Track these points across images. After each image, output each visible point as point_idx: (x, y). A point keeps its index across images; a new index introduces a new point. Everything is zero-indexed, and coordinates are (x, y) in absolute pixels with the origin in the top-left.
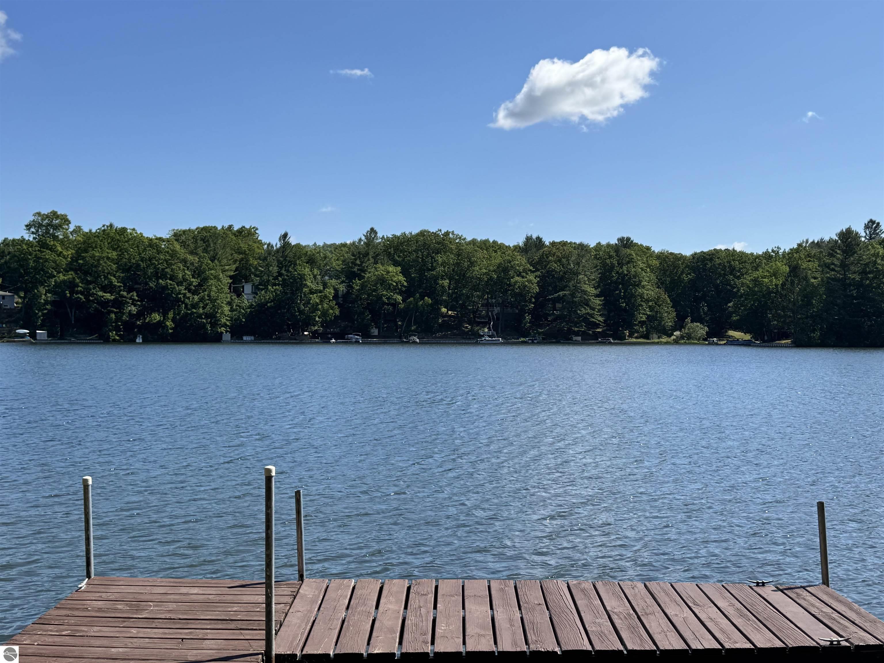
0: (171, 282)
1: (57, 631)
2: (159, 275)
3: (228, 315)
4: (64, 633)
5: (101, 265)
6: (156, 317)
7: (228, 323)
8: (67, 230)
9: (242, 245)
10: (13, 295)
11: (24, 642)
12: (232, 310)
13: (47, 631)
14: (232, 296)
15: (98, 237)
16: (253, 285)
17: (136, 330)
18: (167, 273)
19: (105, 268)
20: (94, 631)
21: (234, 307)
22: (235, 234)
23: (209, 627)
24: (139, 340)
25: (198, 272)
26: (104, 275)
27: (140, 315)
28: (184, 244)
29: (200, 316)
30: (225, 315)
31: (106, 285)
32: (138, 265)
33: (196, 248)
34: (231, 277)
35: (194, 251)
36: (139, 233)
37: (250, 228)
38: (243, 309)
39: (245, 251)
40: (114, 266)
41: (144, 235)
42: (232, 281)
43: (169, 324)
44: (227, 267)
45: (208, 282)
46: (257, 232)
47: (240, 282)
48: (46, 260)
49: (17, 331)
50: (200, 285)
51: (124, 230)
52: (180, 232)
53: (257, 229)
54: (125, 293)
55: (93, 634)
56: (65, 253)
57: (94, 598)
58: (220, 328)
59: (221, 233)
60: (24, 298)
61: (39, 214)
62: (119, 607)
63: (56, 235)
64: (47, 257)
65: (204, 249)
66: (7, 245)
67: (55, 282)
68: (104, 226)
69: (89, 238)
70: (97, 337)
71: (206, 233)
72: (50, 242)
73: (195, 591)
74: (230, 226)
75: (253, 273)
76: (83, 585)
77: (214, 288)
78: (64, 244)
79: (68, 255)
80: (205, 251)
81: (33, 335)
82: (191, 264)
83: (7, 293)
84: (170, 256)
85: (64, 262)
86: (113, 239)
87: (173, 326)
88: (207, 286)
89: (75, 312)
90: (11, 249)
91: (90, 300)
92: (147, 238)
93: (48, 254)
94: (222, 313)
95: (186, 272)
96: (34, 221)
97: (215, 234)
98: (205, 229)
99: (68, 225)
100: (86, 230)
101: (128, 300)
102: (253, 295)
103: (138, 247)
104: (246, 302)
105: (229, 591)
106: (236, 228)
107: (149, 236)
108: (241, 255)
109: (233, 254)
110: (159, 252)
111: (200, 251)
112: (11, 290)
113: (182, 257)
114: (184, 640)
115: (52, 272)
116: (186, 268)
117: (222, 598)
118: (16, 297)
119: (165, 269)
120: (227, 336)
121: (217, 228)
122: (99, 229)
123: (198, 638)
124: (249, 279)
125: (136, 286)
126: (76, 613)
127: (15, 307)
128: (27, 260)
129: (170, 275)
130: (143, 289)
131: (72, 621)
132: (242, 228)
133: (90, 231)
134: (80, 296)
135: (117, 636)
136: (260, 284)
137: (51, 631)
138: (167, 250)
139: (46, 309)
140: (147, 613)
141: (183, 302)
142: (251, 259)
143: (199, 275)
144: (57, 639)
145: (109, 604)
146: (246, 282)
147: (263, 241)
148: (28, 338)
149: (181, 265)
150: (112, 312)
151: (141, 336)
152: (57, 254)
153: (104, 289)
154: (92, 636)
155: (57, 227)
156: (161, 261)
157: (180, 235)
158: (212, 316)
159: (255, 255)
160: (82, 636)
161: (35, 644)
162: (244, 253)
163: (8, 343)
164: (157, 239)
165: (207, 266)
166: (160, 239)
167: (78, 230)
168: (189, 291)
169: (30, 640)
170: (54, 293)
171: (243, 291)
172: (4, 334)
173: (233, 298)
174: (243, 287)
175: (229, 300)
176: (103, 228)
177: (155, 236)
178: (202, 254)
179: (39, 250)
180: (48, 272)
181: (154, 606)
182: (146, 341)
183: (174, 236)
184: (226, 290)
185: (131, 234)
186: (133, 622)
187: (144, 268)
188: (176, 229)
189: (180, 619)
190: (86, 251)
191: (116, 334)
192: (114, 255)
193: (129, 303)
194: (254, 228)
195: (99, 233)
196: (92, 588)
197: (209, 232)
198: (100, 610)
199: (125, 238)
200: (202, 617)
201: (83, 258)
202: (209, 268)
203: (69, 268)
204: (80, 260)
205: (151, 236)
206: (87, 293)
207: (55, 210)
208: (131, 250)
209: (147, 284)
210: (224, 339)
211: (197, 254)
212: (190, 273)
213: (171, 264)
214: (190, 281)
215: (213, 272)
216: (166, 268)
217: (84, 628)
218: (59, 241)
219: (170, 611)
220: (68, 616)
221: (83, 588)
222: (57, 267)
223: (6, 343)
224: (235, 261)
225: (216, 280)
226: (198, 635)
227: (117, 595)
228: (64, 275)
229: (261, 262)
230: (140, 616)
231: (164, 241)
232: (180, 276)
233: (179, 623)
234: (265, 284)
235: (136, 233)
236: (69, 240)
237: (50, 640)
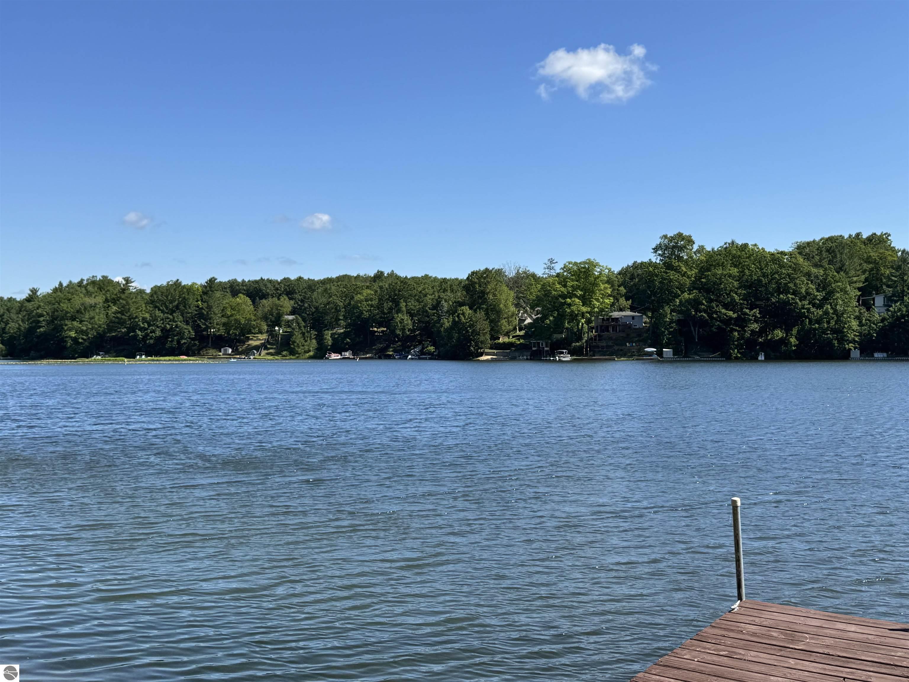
0: (793, 297)
1: (714, 650)
2: (782, 289)
3: (857, 330)
4: (721, 653)
5: (723, 282)
6: (779, 334)
7: (857, 339)
8: (691, 250)
9: (872, 254)
10: (642, 316)
11: (685, 657)
12: (861, 325)
13: (705, 648)
14: (861, 309)
15: (720, 255)
16: (885, 296)
17: (758, 347)
18: (789, 288)
19: (727, 286)
20: (751, 655)
21: (864, 321)
22: (864, 243)
23: (872, 669)
24: (761, 357)
25: (823, 285)
26: (726, 293)
27: (762, 332)
28: (808, 257)
29: (824, 332)
30: (853, 330)
31: (728, 302)
32: (760, 281)
33: (820, 261)
34: (859, 289)
35: (819, 263)
36: (760, 248)
37: (882, 235)
38: (874, 324)
39: (875, 260)
40: (736, 284)
41: (766, 250)
42: (860, 293)
43: (793, 340)
44: (855, 279)
45: (834, 295)
46: (889, 238)
47: (870, 294)
48: (671, 281)
49: (646, 349)
50: (825, 299)
51: (746, 245)
52: (803, 244)
53: (889, 235)
54: (747, 311)
55: (750, 658)
56: (689, 273)
57: (747, 622)
58: (848, 344)
59: (848, 242)
60: (651, 318)
61: (665, 237)
62: (775, 634)
63: (681, 255)
64: (671, 277)
65: (830, 260)
66: (636, 267)
67: (681, 302)
68: (725, 244)
69: (711, 257)
70: (719, 355)
71: (832, 243)
72: (674, 263)
73: (853, 628)
74: (858, 235)
75: (885, 284)
76: (736, 606)
77: (840, 302)
78: (687, 264)
79: (692, 275)
80: (830, 262)
81: (660, 353)
82: (815, 277)
83: (637, 314)
84: (792, 270)
85: (688, 282)
86: (734, 257)
87: (797, 343)
88: (834, 299)
89: (699, 331)
90: (640, 272)
91: (713, 317)
92: (769, 252)
93: (672, 275)
94: (850, 328)
95: (811, 286)
96: (660, 244)
97: (842, 243)
98: (831, 239)
99: (692, 245)
100: (709, 248)
101: (751, 317)
102: (886, 308)
103: (760, 262)
104: (877, 316)
105: (891, 633)
106: (865, 236)
107: (771, 251)
108: (871, 265)
109: (862, 264)
110: (782, 266)
111: (825, 263)
112: (640, 311)
113: (806, 270)
114: (846, 679)
115: (677, 291)
116: (810, 282)
117: (883, 639)
118: (644, 316)
119: (787, 283)
120: (856, 353)
121: (843, 237)
122: (720, 247)
123: (860, 679)
124: (881, 290)
125: (758, 303)
126: (732, 634)
127: (644, 327)
128: (653, 281)
129: (793, 290)
130: (765, 305)
131: (729, 642)
132: (872, 235)
133: (713, 249)
134: (704, 315)
135: (775, 664)
136: (893, 295)
137: (709, 649)
138: (790, 263)
139: (672, 327)
140: (804, 645)
141: (806, 317)
142: (882, 269)
143: (824, 289)
144: (715, 658)
145: (764, 630)
146: (877, 294)
147: (896, 248)
148: (655, 356)
149: (804, 279)
150: (736, 330)
151: (763, 354)
152: (681, 275)
153: (726, 306)
154: (750, 661)
155: (681, 248)
156: (783, 276)
157: (805, 247)
158: (839, 332)
159: (887, 264)
160: (740, 659)
161: (696, 660)
162: (875, 262)
163: (638, 361)
164: (778, 253)
165: (833, 278)
166: (783, 253)
167: (702, 248)
168: (814, 305)
169: (690, 655)
170: (679, 312)
171: (874, 304)
172: (634, 352)
173: (862, 311)
174: (874, 300)
175: (857, 314)
176: (725, 246)
177: (777, 250)
178: (827, 266)
179: (664, 272)
180: (672, 292)
181: (811, 638)
182: (769, 359)
183: (797, 249)
184: (855, 303)
185: (752, 250)
186: (790, 652)
187: (766, 284)
188: (799, 241)
189: (839, 656)
190: (709, 270)
191: (738, 352)
192: (735, 271)
193: (752, 320)
194: (885, 234)
195: (721, 251)
196: (744, 610)
197: (835, 242)
198: (754, 634)
199: (746, 254)
200: (863, 658)
201: (706, 277)
202: (835, 281)
203: (693, 287)
204: (703, 278)
205: (772, 250)
206: (709, 311)
207: (682, 232)
208: (753, 266)
209: (768, 299)
210: (852, 356)
211: (821, 266)
212: (814, 287)
213: (794, 279)
214: (814, 295)
215: (839, 284)
216: (789, 283)
217: (741, 651)
218: (683, 261)
219: (827, 646)
220: (724, 636)
221: (736, 610)
222: (681, 287)
223: (636, 361)
224: (864, 272)
225: (842, 293)
226: (861, 677)
227: (771, 622)
228: (689, 294)
229: (894, 271)
230: (796, 647)
231: (786, 255)
232: (803, 291)
233: (838, 660)
234: (899, 295)
235: (758, 248)
236: (693, 260)
237: (709, 658)
